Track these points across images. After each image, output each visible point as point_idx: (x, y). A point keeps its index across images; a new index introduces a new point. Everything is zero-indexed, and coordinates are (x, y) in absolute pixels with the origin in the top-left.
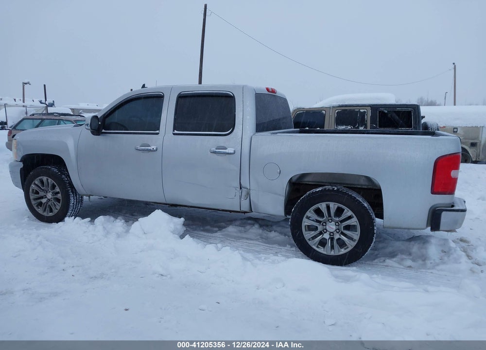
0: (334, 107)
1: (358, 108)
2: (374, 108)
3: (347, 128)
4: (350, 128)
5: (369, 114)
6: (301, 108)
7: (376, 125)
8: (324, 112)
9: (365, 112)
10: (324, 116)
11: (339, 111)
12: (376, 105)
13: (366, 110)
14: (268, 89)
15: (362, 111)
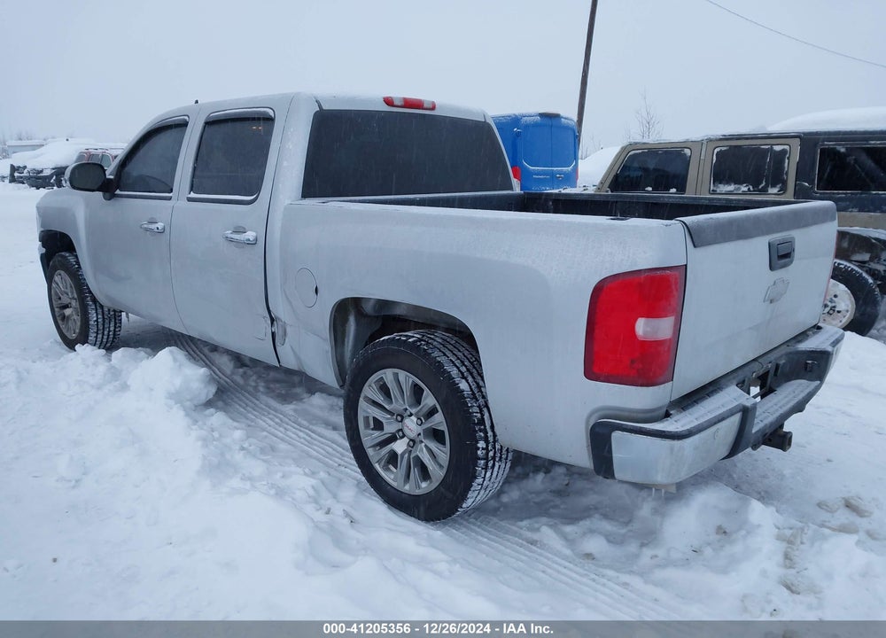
0: (710, 140)
1: (768, 141)
2: (809, 141)
3: (739, 189)
4: (746, 189)
5: (796, 157)
6: (636, 143)
7: (811, 182)
8: (687, 152)
9: (784, 152)
10: (686, 162)
11: (723, 149)
12: (817, 133)
13: (787, 147)
14: (389, 102)
15: (777, 148)
